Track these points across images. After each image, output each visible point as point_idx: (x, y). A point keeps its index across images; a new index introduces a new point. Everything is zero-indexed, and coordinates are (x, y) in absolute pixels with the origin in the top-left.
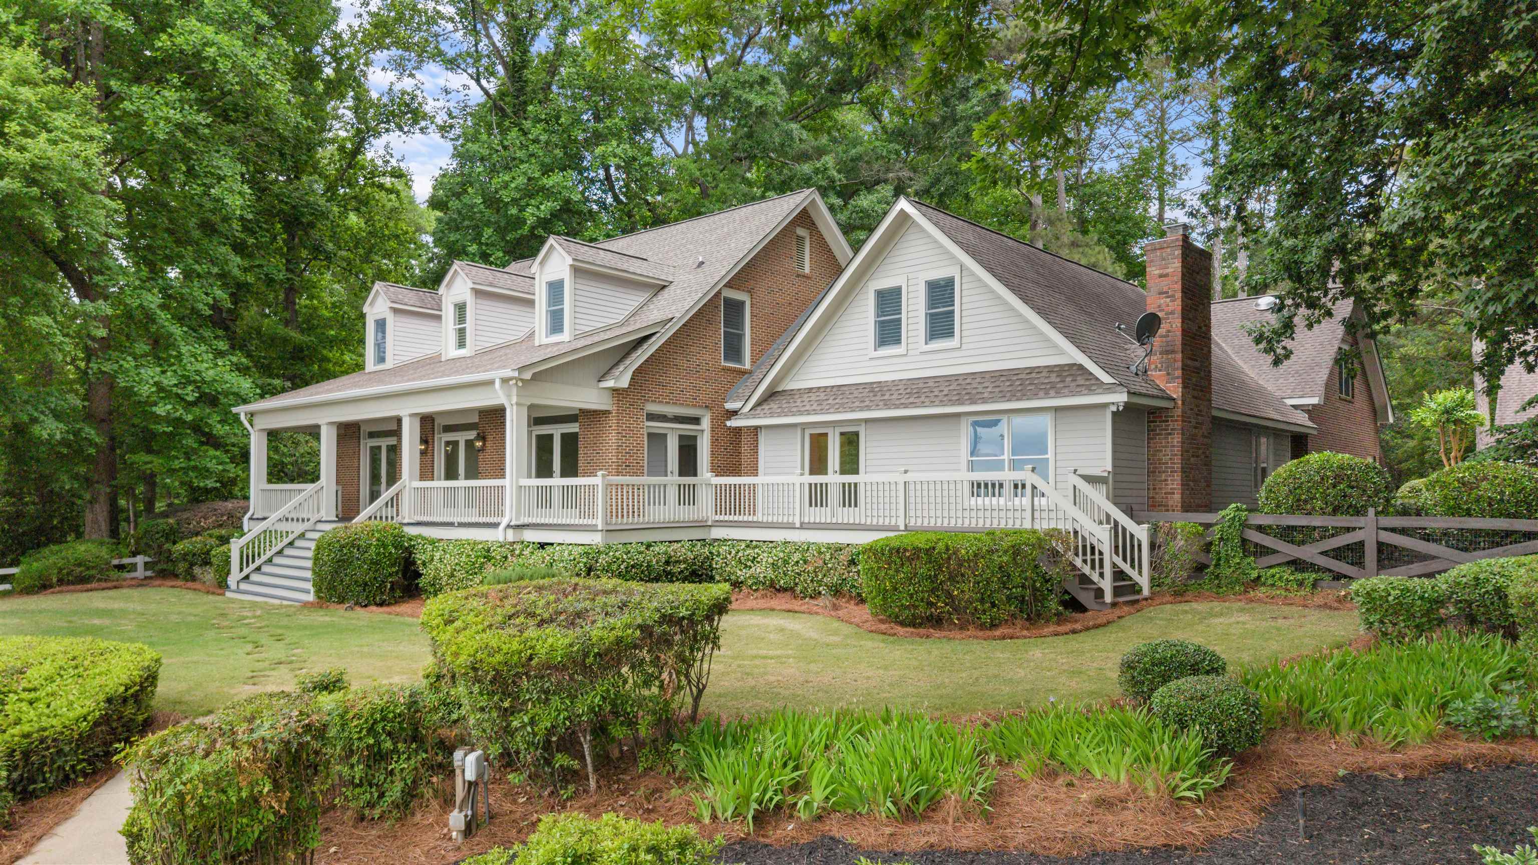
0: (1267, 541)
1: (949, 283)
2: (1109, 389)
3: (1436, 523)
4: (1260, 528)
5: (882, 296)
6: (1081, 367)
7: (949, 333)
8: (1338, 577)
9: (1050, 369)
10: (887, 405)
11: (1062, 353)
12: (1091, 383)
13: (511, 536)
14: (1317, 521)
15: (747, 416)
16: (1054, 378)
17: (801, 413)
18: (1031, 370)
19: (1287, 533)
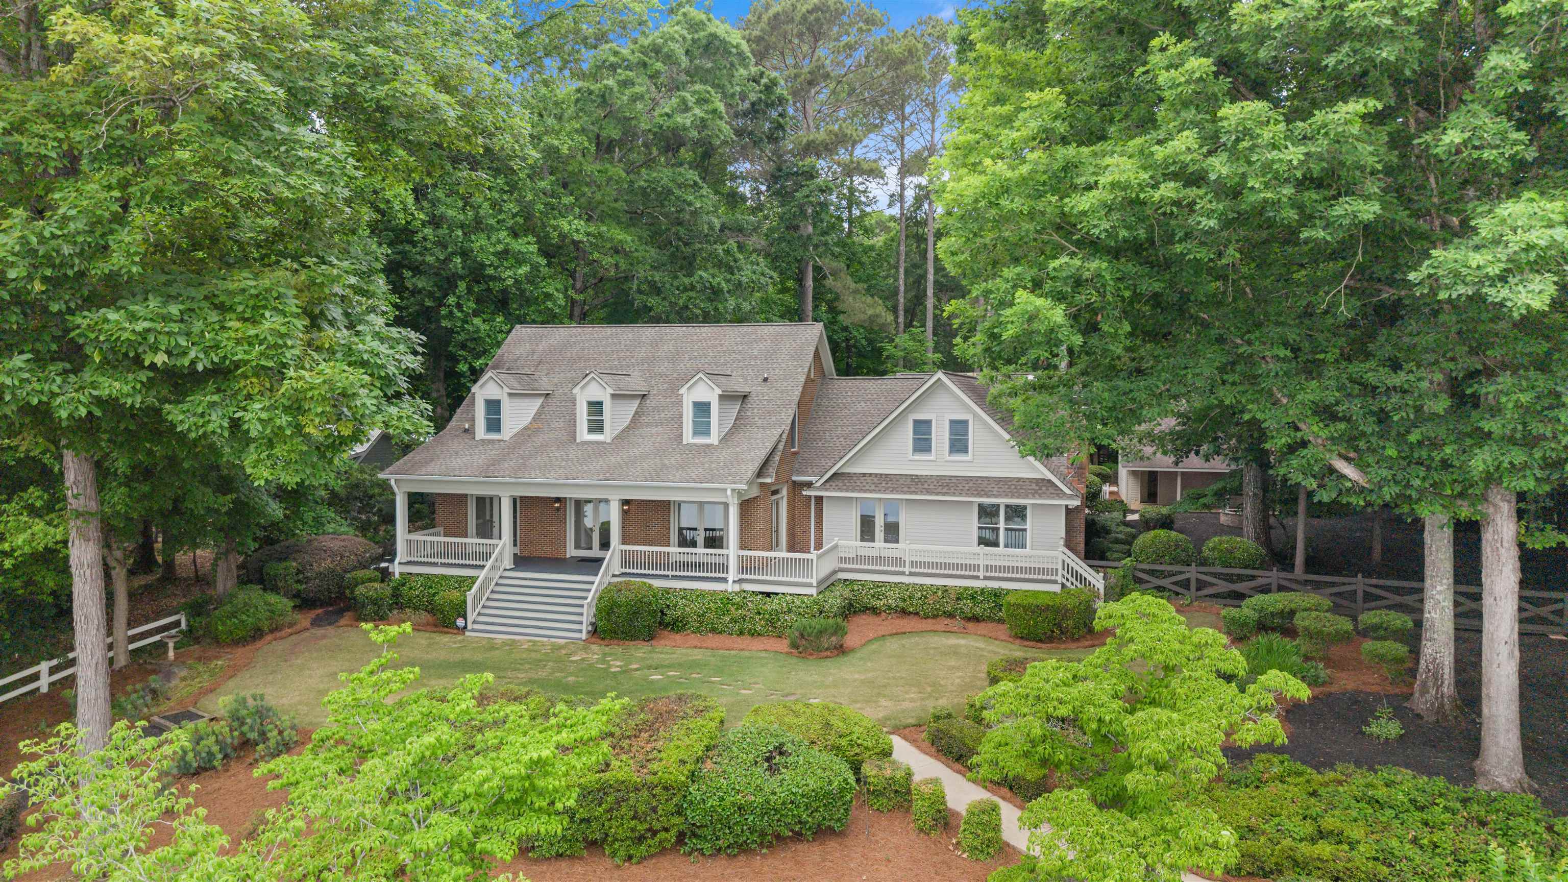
0: (1145, 577)
1: (965, 423)
2: (1070, 497)
3: (1219, 569)
4: (1144, 571)
5: (916, 422)
6: (1049, 481)
7: (965, 450)
8: (1177, 594)
9: (1031, 480)
10: (929, 492)
11: (1039, 471)
12: (1060, 494)
13: (737, 588)
14: (1169, 568)
15: (818, 489)
16: (1034, 486)
17: (861, 491)
18: (1019, 479)
19: (1152, 572)
